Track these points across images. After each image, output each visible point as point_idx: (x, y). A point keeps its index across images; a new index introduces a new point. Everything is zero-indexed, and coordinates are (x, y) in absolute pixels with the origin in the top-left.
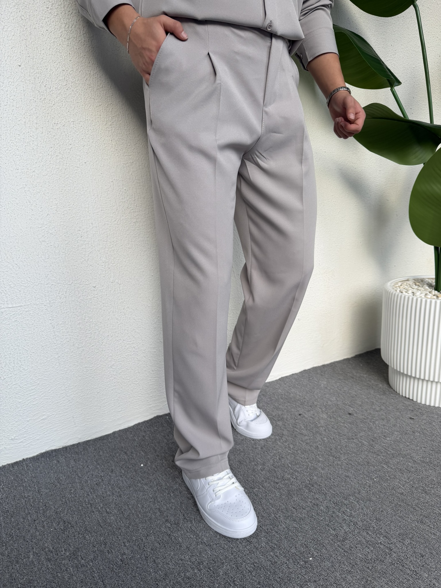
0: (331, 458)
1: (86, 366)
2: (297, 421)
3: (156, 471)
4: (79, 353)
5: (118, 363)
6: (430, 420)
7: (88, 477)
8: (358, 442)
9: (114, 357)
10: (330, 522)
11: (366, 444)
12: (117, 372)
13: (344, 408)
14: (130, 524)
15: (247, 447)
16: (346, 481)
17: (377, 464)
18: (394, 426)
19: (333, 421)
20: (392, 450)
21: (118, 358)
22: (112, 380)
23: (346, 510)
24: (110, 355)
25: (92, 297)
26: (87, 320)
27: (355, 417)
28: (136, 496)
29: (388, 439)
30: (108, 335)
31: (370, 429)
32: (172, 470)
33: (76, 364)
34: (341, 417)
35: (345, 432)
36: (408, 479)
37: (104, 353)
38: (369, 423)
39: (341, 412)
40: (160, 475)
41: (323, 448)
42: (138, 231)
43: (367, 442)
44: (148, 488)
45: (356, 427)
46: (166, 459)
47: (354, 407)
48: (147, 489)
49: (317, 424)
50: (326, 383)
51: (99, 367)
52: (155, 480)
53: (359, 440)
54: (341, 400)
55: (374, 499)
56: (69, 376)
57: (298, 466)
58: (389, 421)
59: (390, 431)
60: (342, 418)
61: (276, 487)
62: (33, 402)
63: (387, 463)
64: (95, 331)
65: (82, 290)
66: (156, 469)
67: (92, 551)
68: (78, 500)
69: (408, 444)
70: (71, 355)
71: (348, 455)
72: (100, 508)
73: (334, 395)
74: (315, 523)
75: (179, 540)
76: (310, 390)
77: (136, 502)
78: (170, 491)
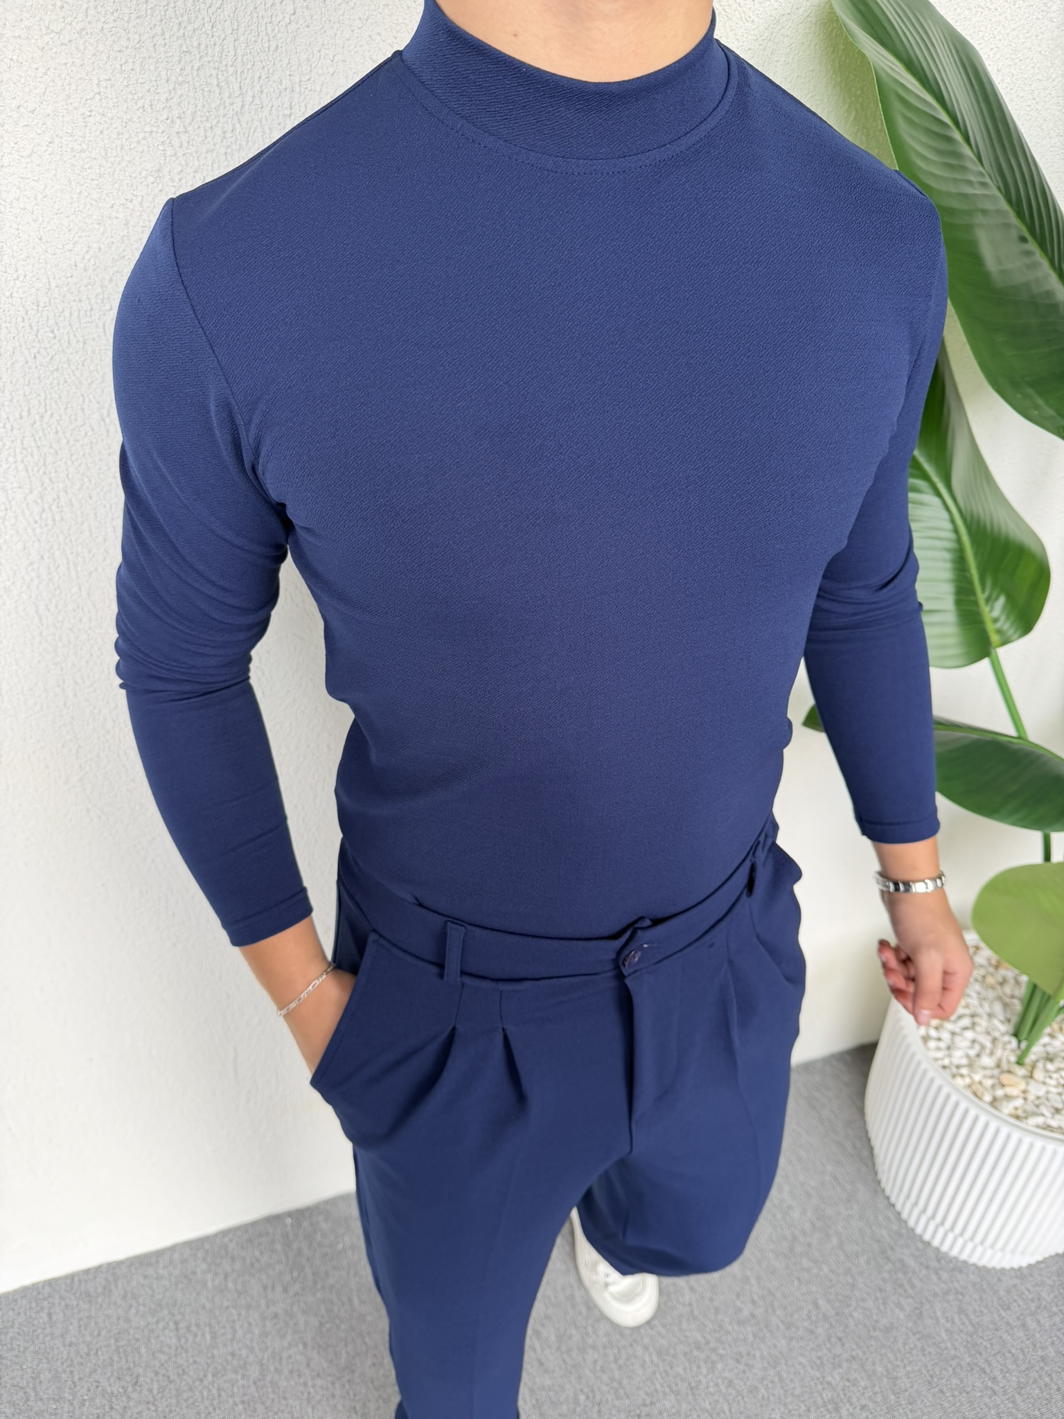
6: (842, 1396)
18: (752, 1392)
58: (750, 1367)
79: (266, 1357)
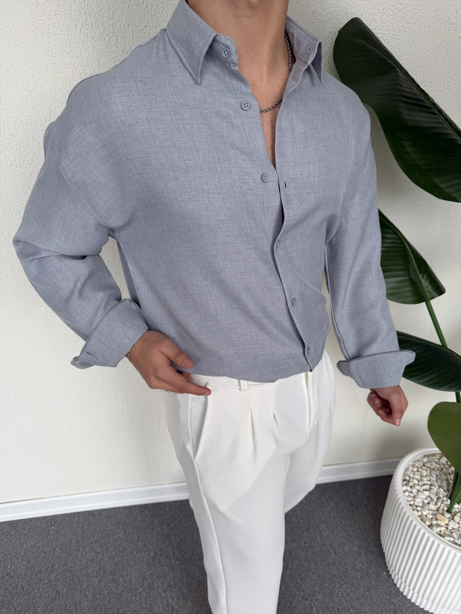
3: (135, 565)
6: (398, 609)
18: (357, 600)
27: (329, 569)
28: (110, 586)
31: (331, 593)
34: (316, 564)
38: (335, 585)
40: (136, 571)
45: (321, 585)
47: (338, 553)
49: (289, 563)
50: (334, 505)
53: (312, 604)
58: (358, 589)
59: (348, 605)
60: (316, 566)
66: (136, 562)
79: (157, 549)
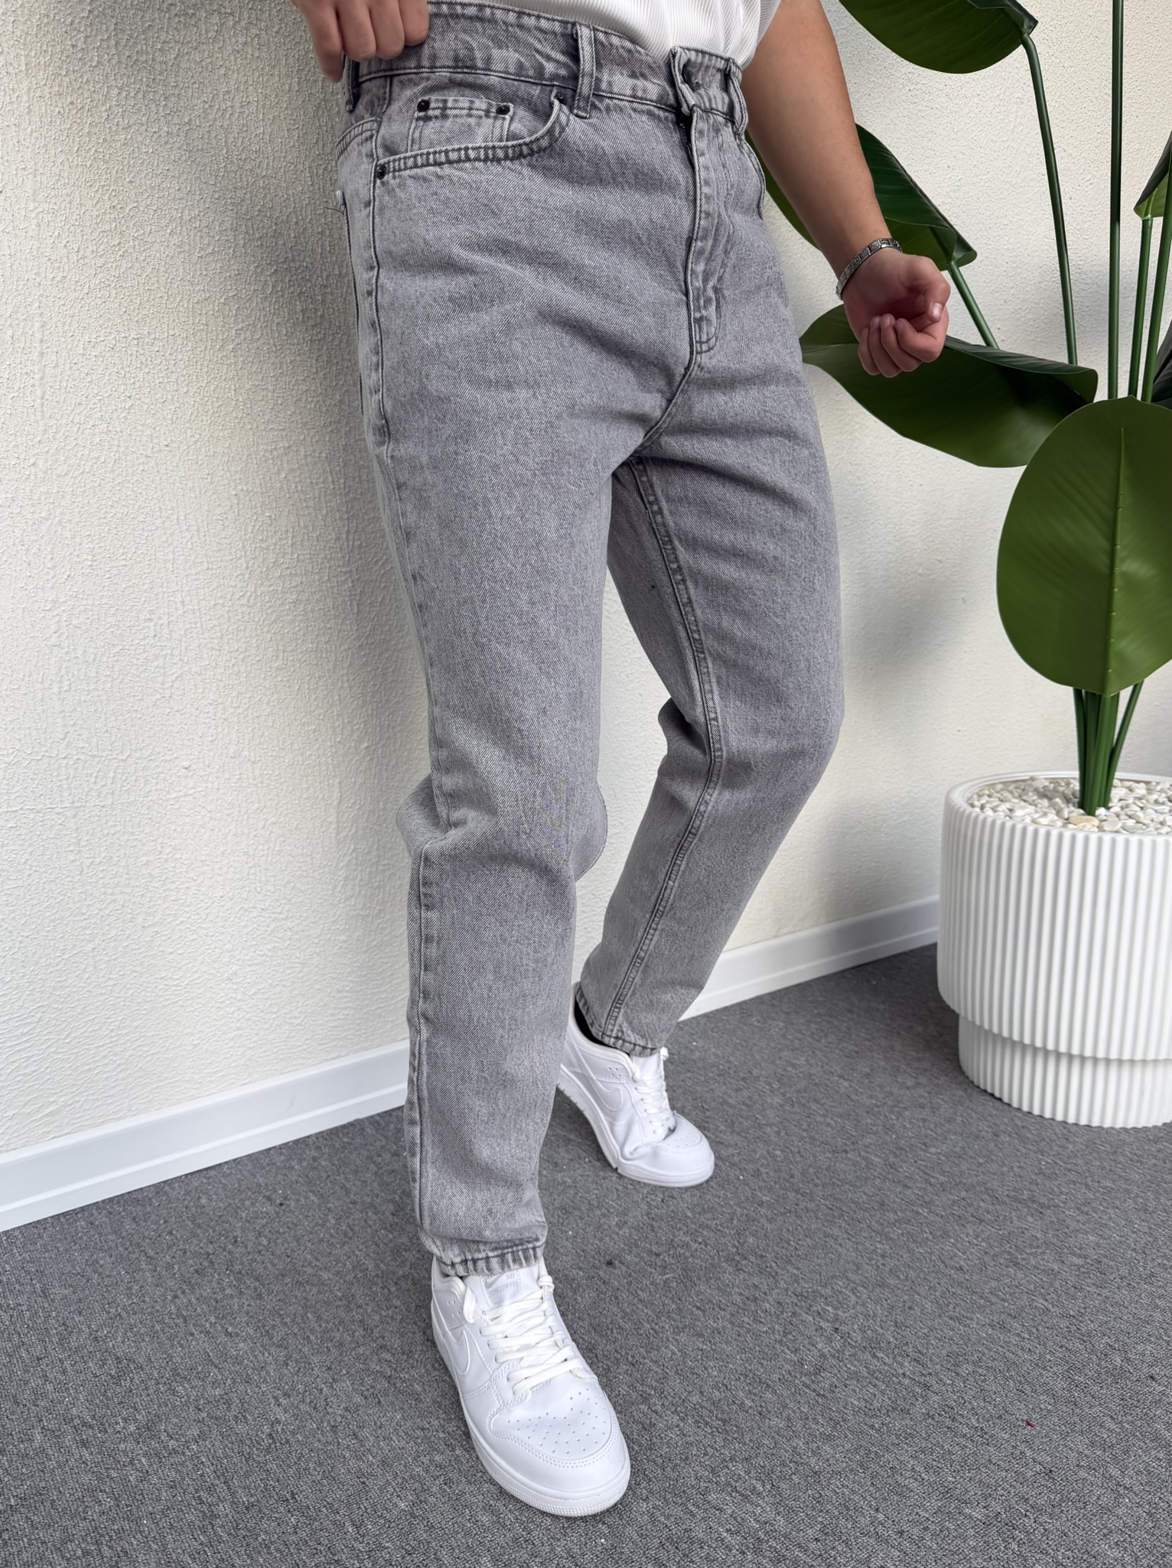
0: (791, 1195)
1: (163, 975)
2: (708, 1113)
4: (145, 941)
5: (249, 969)
7: (173, 1257)
8: (858, 1159)
9: (237, 952)
10: (785, 1334)
11: (879, 1163)
12: (244, 993)
13: (827, 1082)
14: (289, 1357)
15: (581, 1176)
16: (826, 1246)
17: (904, 1207)
19: (798, 1111)
20: (940, 1174)
21: (246, 955)
22: (233, 1013)
23: (824, 1310)
24: (227, 947)
25: (180, 794)
26: (168, 854)
27: (852, 1100)
28: (299, 1295)
29: (933, 1150)
30: (221, 894)
32: (392, 1233)
33: (138, 969)
34: (818, 1103)
35: (827, 1136)
36: (977, 1237)
37: (210, 942)
39: (819, 1090)
40: (361, 1247)
41: (771, 1173)
42: (302, 625)
43: (879, 1157)
44: (331, 1276)
46: (376, 1208)
48: (330, 1280)
49: (757, 1118)
50: (782, 1024)
51: (199, 978)
52: (350, 1257)
53: (862, 1153)
54: (819, 1063)
55: (892, 1281)
56: (119, 1000)
57: (709, 1215)
60: (822, 1105)
61: (656, 1264)
62: (26, 1067)
63: (927, 1204)
64: (187, 885)
65: (155, 776)
67: (195, 1421)
68: (149, 1310)
69: (981, 1161)
70: (125, 944)
71: (833, 1189)
72: (208, 1325)
73: (804, 1052)
74: (749, 1339)
75: (413, 1386)
76: (746, 1041)
77: (300, 1308)
78: (389, 1281)
